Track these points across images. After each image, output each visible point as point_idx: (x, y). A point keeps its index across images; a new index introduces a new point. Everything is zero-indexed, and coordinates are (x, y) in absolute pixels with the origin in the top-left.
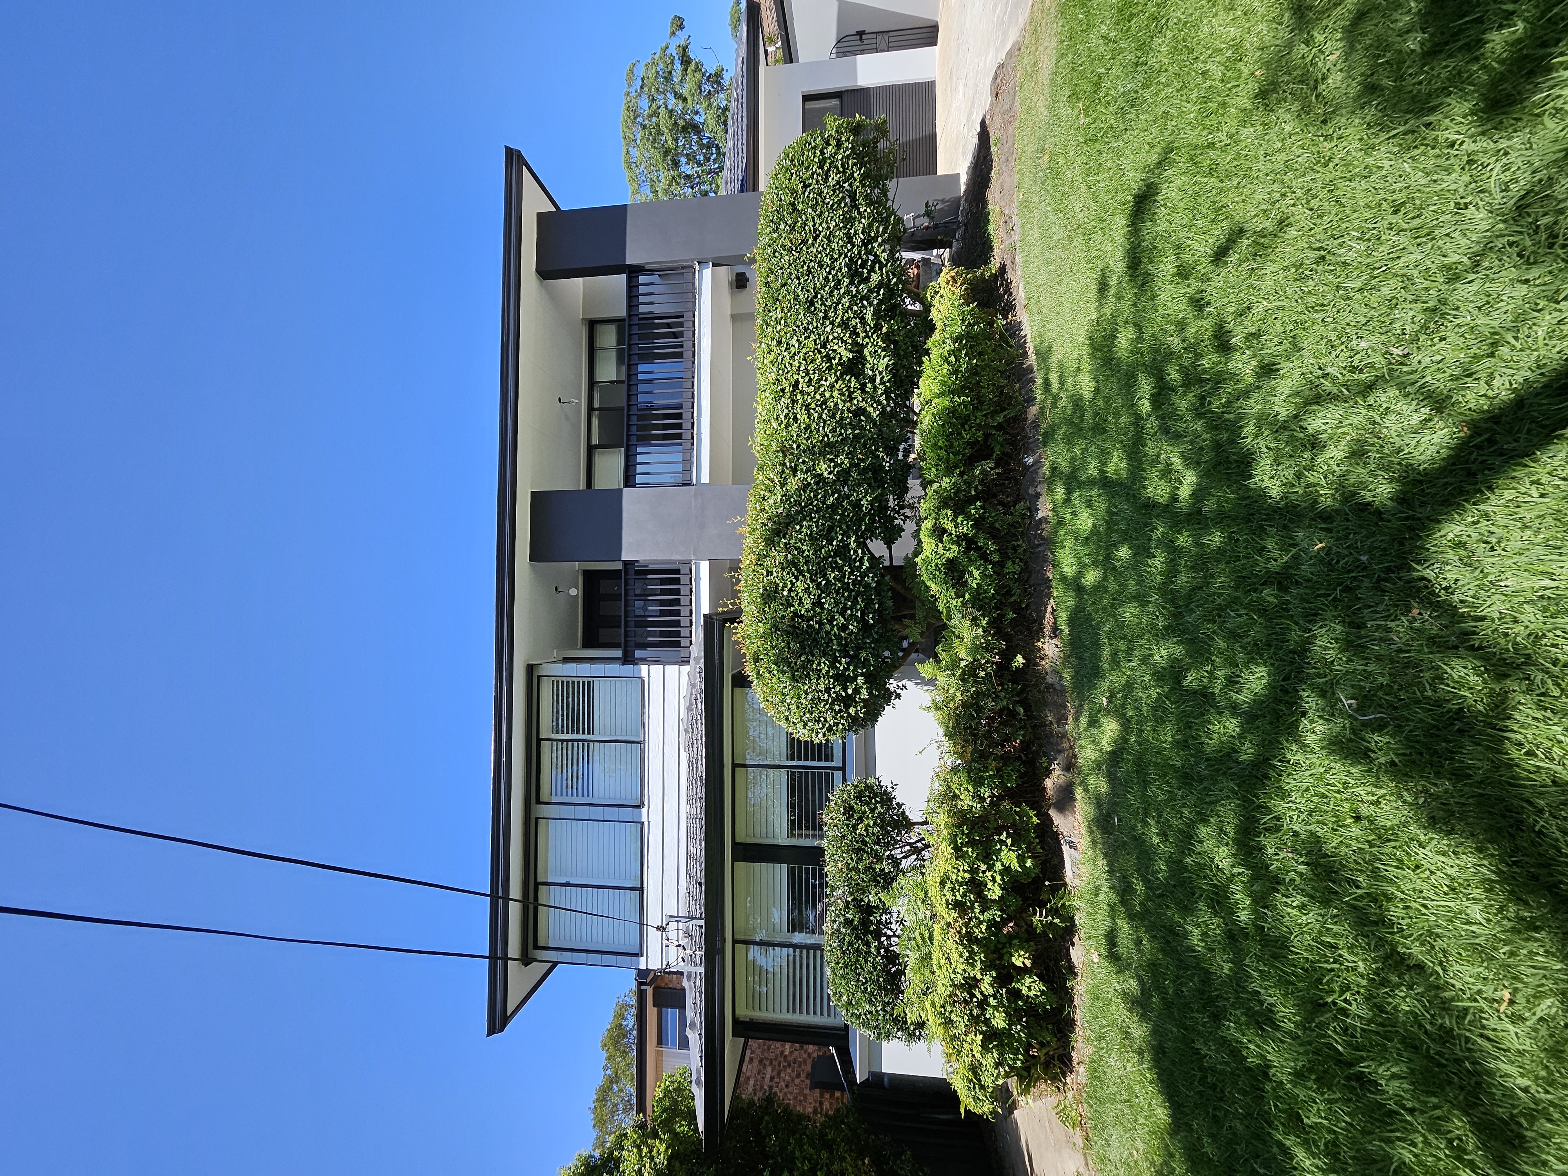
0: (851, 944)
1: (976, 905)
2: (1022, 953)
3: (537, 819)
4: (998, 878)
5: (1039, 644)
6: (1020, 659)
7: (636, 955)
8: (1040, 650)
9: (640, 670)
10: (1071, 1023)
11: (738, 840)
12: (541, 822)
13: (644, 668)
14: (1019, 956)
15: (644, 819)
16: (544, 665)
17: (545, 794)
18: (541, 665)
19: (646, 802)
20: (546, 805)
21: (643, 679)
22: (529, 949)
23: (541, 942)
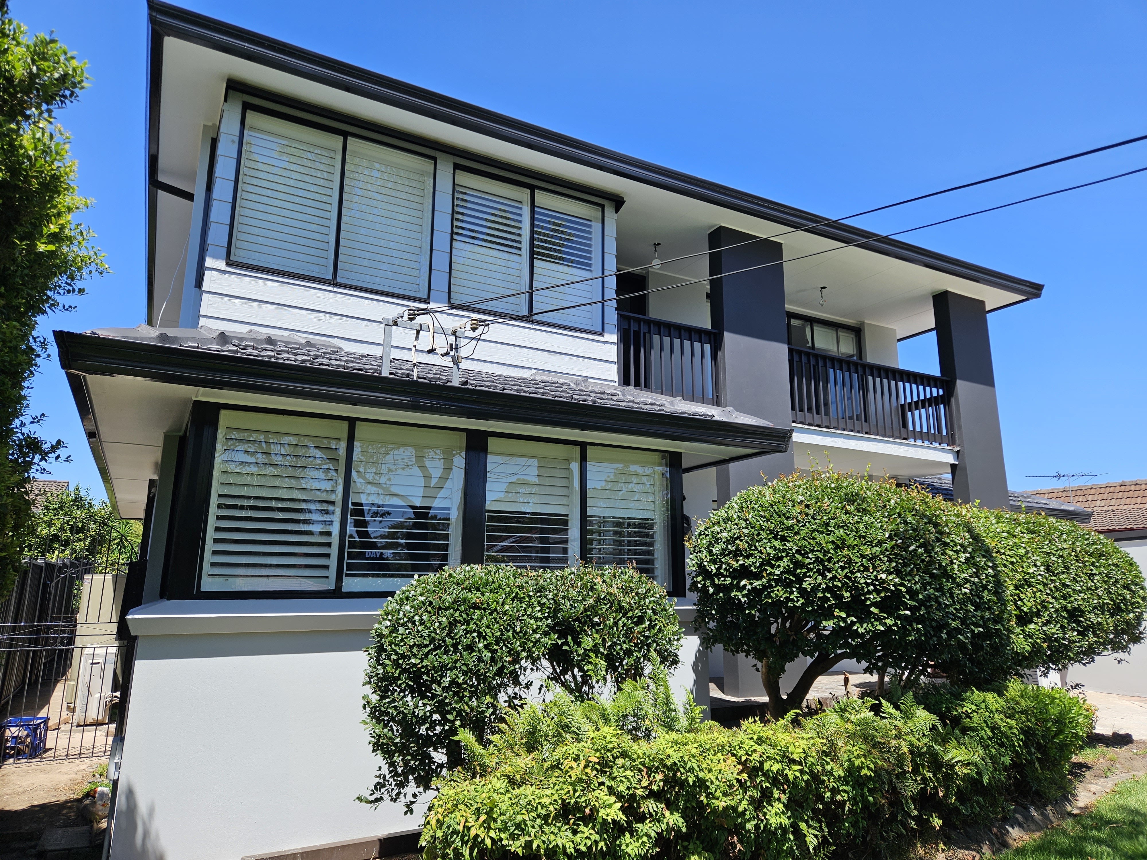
3: (435, 159)
9: (611, 333)
13: (614, 338)
16: (615, 216)
17: (465, 179)
18: (617, 212)
19: (454, 311)
20: (452, 175)
21: (602, 335)
22: (244, 95)
23: (252, 117)
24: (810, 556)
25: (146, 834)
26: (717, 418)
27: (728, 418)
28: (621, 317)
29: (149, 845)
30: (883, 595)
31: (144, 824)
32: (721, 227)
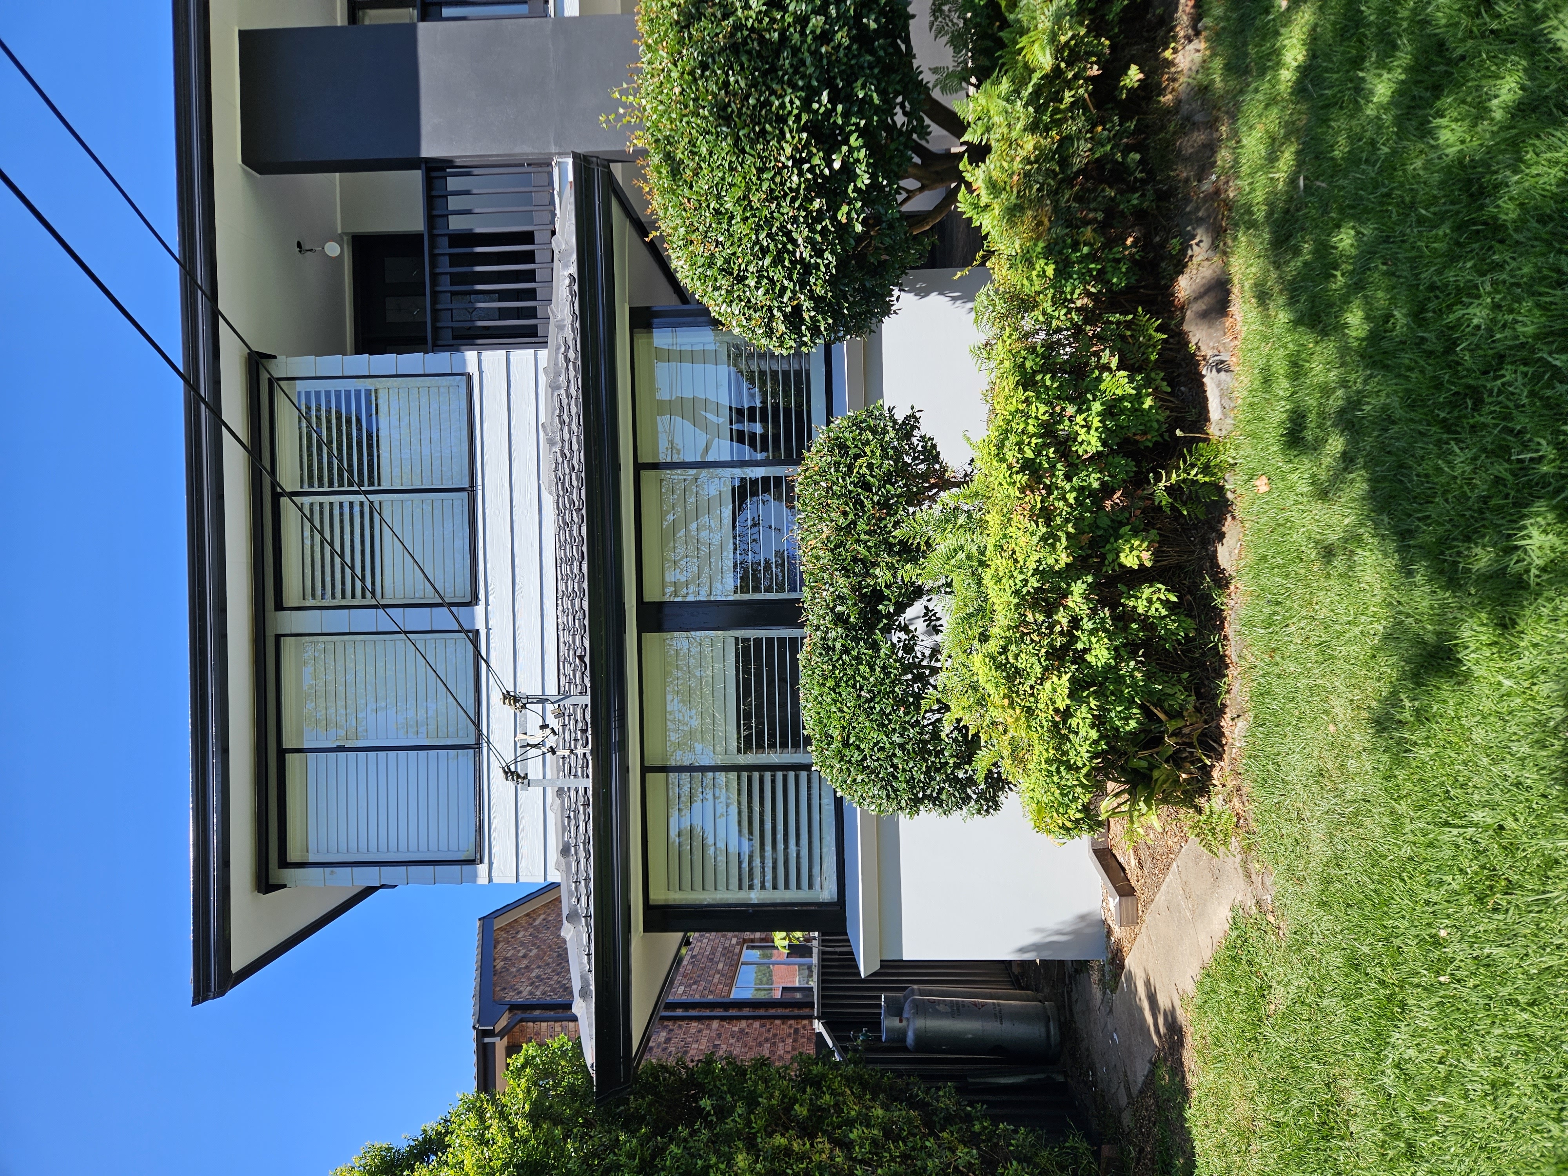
0: (846, 651)
1: (1059, 466)
2: (1137, 543)
3: (278, 637)
4: (1096, 423)
5: (1168, 54)
6: (1134, 75)
7: (471, 862)
8: (1170, 63)
9: (464, 361)
10: (1220, 665)
11: (647, 598)
12: (287, 643)
13: (471, 356)
14: (1132, 549)
15: (480, 625)
16: (281, 358)
17: (292, 592)
18: (275, 357)
19: (482, 595)
20: (295, 613)
21: (470, 377)
22: (270, 867)
23: (293, 856)
24: (765, 244)
25: (1059, 933)
26: (573, 269)
27: (571, 255)
28: (437, 346)
29: (1068, 929)
30: (815, 151)
31: (1049, 935)
32: (243, 161)
